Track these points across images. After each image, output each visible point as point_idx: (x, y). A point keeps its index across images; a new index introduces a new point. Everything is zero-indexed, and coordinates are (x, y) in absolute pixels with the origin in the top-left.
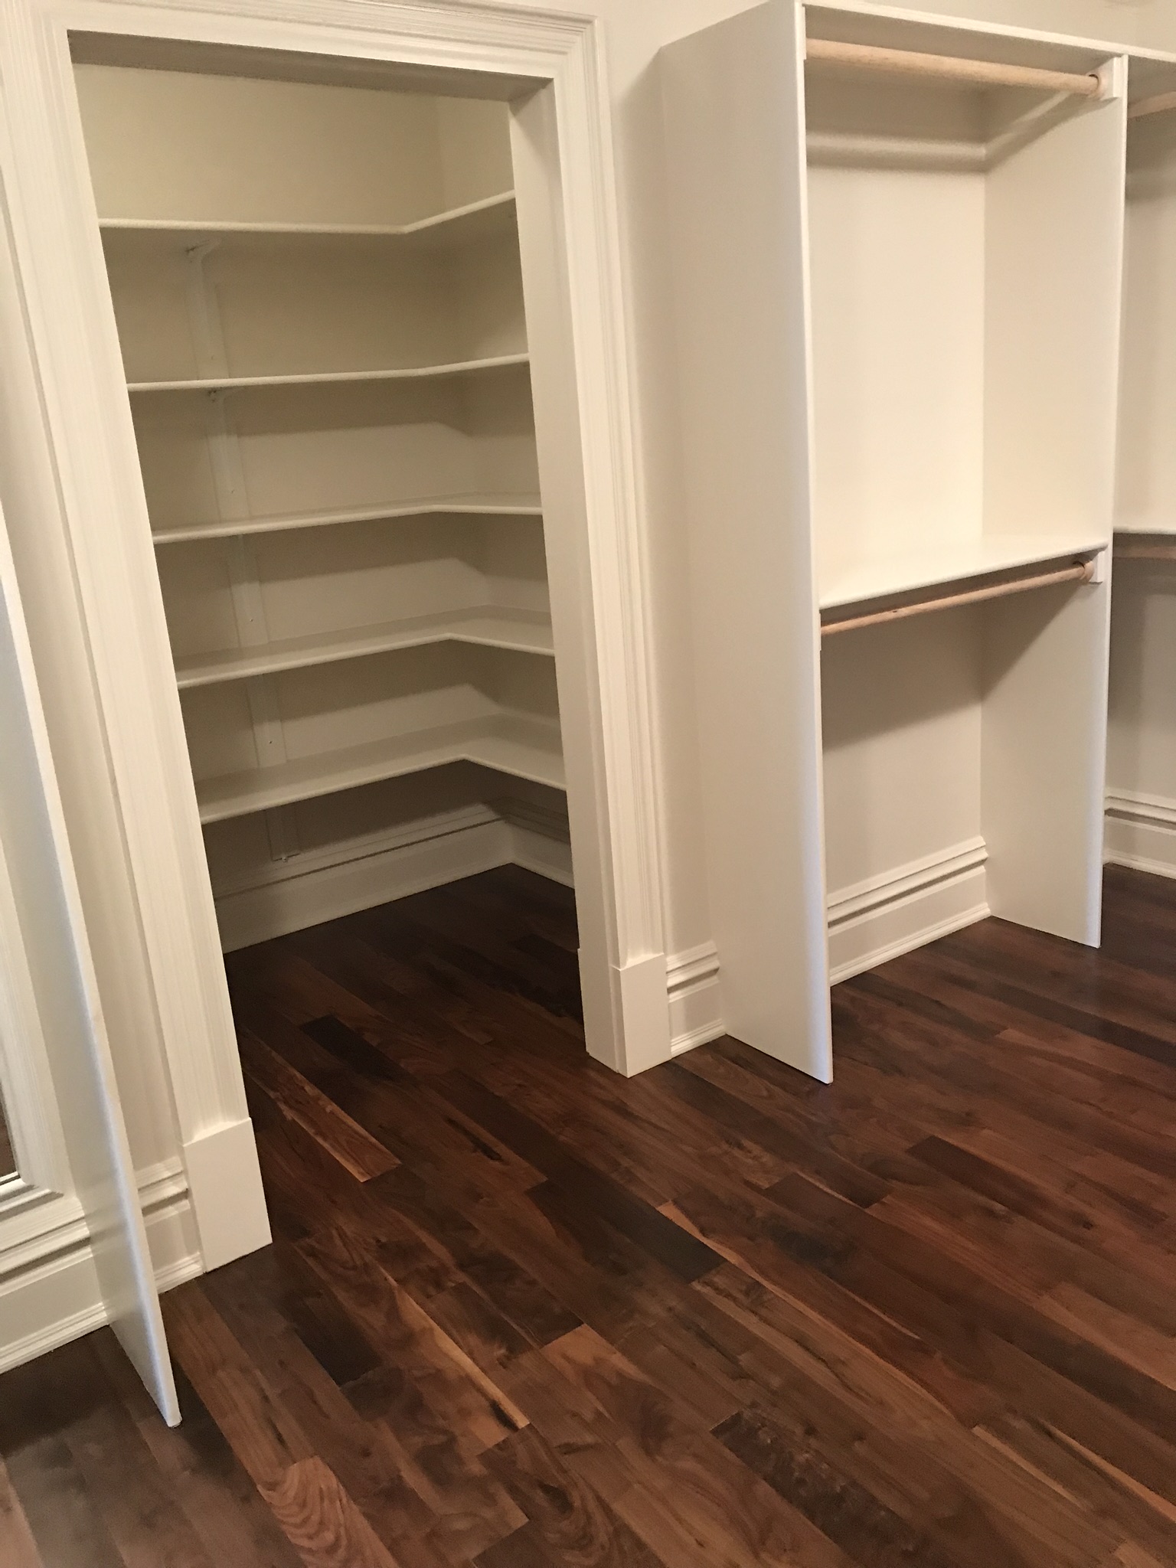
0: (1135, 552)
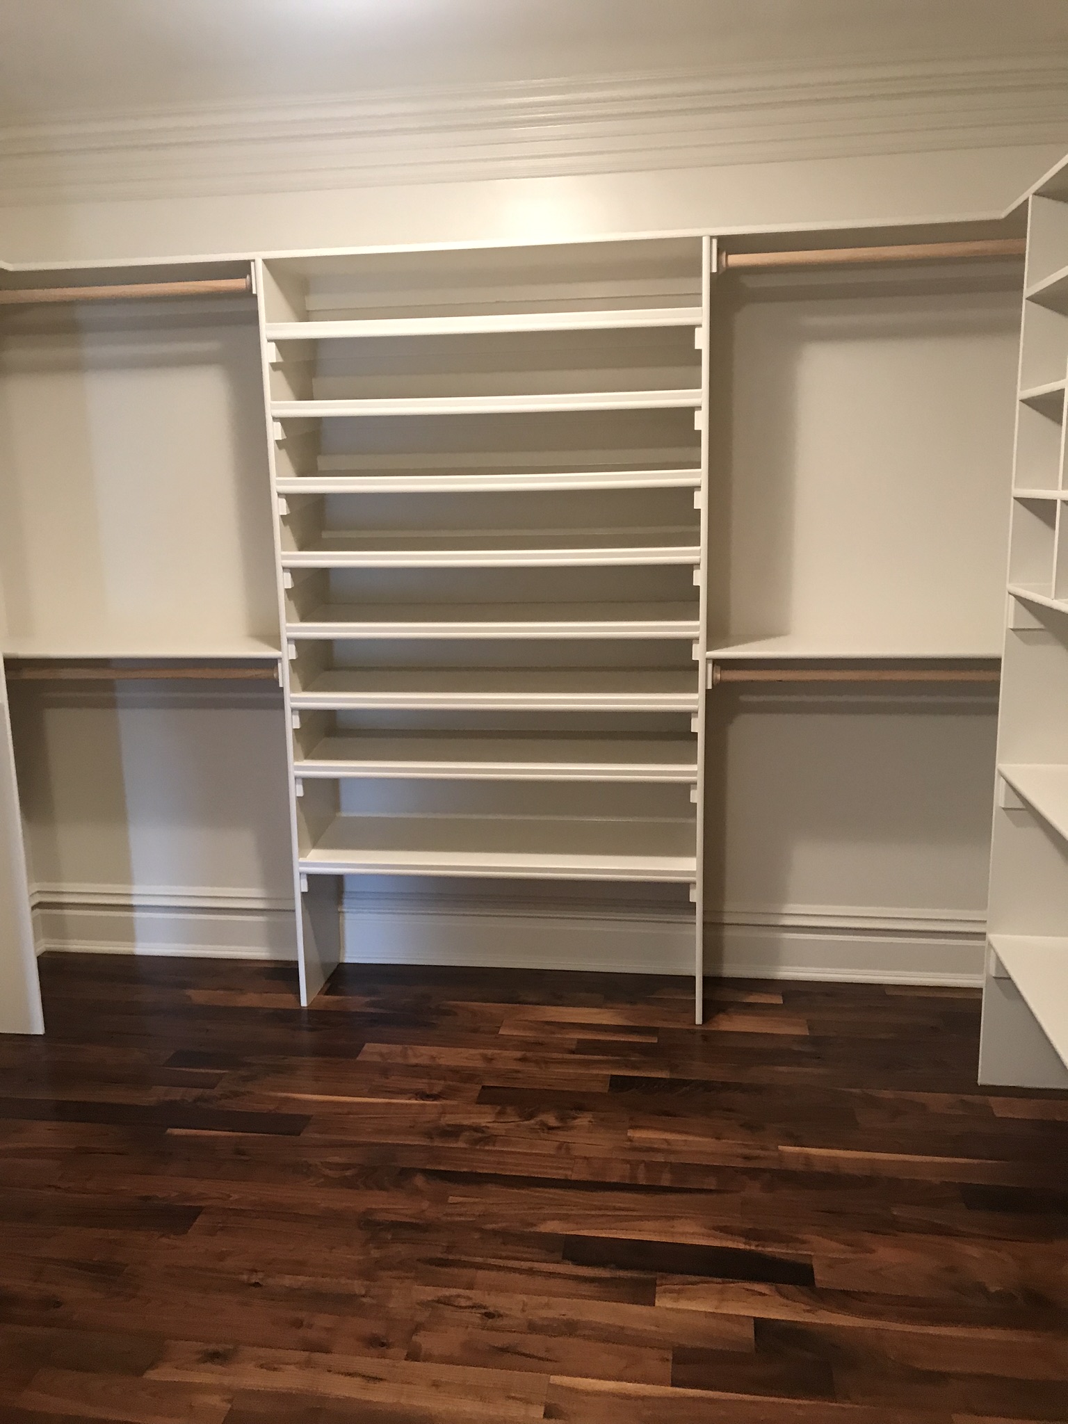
0: (28, 675)
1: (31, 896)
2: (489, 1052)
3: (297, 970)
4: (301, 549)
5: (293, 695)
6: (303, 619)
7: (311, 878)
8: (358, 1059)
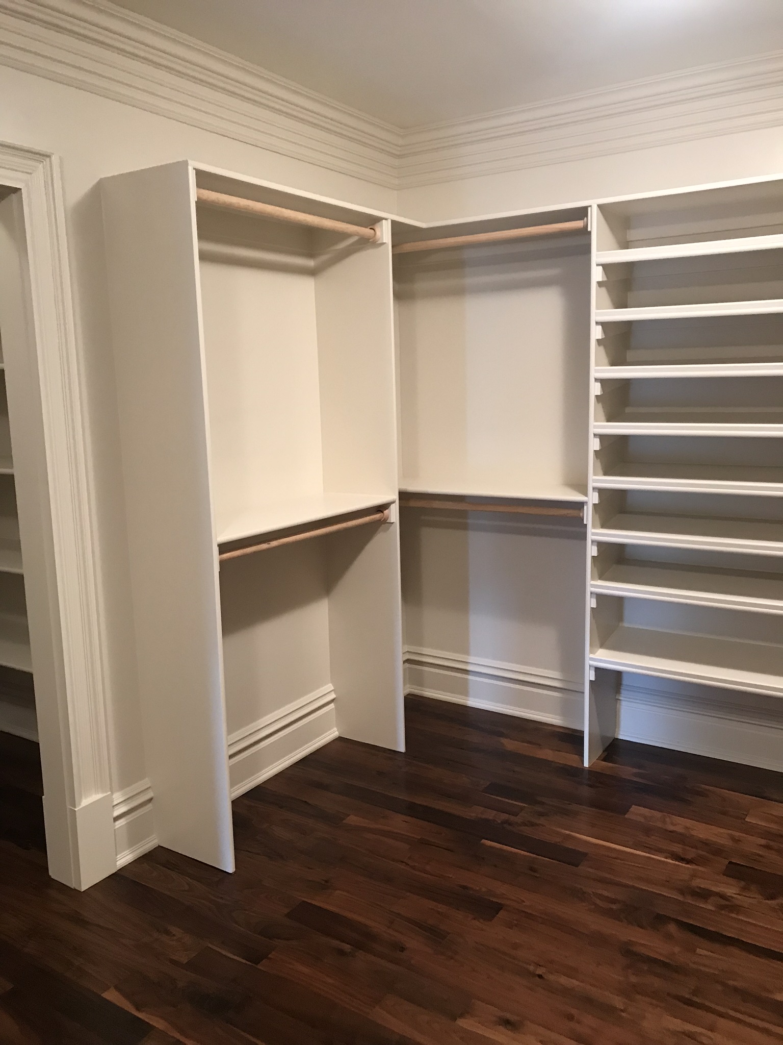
0: (413, 504)
1: (403, 653)
2: (737, 834)
3: (583, 737)
4: (608, 421)
5: (594, 531)
6: (606, 473)
7: (598, 670)
8: (626, 816)
